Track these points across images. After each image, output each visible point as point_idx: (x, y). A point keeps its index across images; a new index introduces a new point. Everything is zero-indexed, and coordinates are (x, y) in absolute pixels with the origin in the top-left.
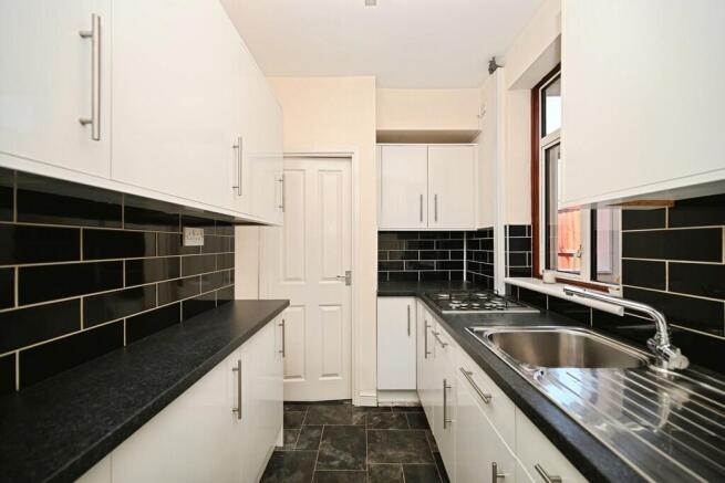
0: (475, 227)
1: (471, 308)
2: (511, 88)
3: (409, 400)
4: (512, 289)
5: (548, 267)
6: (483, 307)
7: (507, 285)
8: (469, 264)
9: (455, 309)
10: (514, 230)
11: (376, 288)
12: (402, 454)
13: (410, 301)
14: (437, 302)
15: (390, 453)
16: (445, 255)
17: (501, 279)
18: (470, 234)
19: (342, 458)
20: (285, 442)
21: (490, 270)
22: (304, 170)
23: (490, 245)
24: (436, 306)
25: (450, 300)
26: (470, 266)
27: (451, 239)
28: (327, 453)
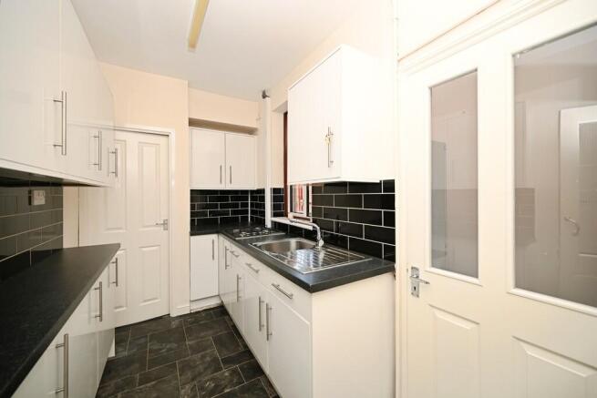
0: (255, 187)
1: (252, 235)
2: (274, 111)
3: (213, 303)
4: (274, 224)
5: (291, 211)
6: (258, 234)
7: (272, 222)
8: (252, 211)
9: (243, 236)
10: (275, 191)
11: (189, 230)
12: (211, 332)
13: (214, 237)
14: (233, 234)
15: (202, 334)
16: (237, 206)
17: (269, 219)
18: (252, 192)
19: (168, 347)
20: (116, 353)
21: (263, 214)
22: (125, 141)
23: (263, 199)
24: (232, 237)
25: (240, 232)
26: (253, 212)
27: (240, 195)
28: (155, 347)
